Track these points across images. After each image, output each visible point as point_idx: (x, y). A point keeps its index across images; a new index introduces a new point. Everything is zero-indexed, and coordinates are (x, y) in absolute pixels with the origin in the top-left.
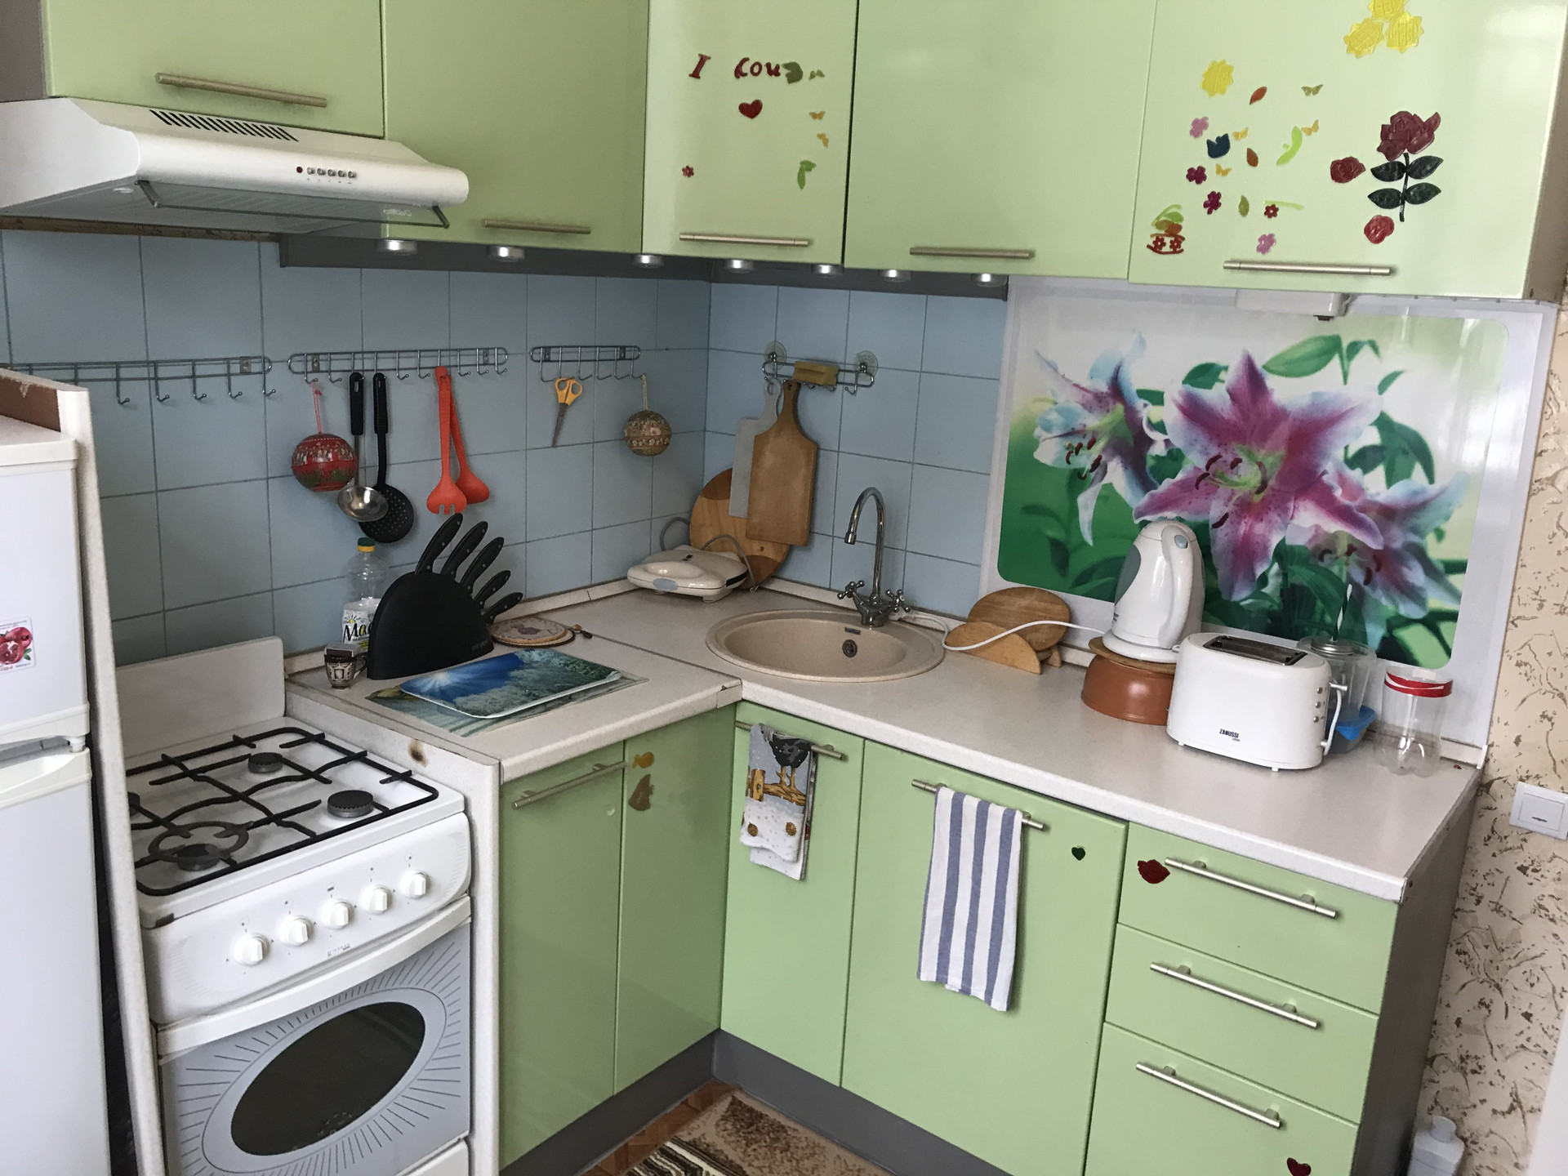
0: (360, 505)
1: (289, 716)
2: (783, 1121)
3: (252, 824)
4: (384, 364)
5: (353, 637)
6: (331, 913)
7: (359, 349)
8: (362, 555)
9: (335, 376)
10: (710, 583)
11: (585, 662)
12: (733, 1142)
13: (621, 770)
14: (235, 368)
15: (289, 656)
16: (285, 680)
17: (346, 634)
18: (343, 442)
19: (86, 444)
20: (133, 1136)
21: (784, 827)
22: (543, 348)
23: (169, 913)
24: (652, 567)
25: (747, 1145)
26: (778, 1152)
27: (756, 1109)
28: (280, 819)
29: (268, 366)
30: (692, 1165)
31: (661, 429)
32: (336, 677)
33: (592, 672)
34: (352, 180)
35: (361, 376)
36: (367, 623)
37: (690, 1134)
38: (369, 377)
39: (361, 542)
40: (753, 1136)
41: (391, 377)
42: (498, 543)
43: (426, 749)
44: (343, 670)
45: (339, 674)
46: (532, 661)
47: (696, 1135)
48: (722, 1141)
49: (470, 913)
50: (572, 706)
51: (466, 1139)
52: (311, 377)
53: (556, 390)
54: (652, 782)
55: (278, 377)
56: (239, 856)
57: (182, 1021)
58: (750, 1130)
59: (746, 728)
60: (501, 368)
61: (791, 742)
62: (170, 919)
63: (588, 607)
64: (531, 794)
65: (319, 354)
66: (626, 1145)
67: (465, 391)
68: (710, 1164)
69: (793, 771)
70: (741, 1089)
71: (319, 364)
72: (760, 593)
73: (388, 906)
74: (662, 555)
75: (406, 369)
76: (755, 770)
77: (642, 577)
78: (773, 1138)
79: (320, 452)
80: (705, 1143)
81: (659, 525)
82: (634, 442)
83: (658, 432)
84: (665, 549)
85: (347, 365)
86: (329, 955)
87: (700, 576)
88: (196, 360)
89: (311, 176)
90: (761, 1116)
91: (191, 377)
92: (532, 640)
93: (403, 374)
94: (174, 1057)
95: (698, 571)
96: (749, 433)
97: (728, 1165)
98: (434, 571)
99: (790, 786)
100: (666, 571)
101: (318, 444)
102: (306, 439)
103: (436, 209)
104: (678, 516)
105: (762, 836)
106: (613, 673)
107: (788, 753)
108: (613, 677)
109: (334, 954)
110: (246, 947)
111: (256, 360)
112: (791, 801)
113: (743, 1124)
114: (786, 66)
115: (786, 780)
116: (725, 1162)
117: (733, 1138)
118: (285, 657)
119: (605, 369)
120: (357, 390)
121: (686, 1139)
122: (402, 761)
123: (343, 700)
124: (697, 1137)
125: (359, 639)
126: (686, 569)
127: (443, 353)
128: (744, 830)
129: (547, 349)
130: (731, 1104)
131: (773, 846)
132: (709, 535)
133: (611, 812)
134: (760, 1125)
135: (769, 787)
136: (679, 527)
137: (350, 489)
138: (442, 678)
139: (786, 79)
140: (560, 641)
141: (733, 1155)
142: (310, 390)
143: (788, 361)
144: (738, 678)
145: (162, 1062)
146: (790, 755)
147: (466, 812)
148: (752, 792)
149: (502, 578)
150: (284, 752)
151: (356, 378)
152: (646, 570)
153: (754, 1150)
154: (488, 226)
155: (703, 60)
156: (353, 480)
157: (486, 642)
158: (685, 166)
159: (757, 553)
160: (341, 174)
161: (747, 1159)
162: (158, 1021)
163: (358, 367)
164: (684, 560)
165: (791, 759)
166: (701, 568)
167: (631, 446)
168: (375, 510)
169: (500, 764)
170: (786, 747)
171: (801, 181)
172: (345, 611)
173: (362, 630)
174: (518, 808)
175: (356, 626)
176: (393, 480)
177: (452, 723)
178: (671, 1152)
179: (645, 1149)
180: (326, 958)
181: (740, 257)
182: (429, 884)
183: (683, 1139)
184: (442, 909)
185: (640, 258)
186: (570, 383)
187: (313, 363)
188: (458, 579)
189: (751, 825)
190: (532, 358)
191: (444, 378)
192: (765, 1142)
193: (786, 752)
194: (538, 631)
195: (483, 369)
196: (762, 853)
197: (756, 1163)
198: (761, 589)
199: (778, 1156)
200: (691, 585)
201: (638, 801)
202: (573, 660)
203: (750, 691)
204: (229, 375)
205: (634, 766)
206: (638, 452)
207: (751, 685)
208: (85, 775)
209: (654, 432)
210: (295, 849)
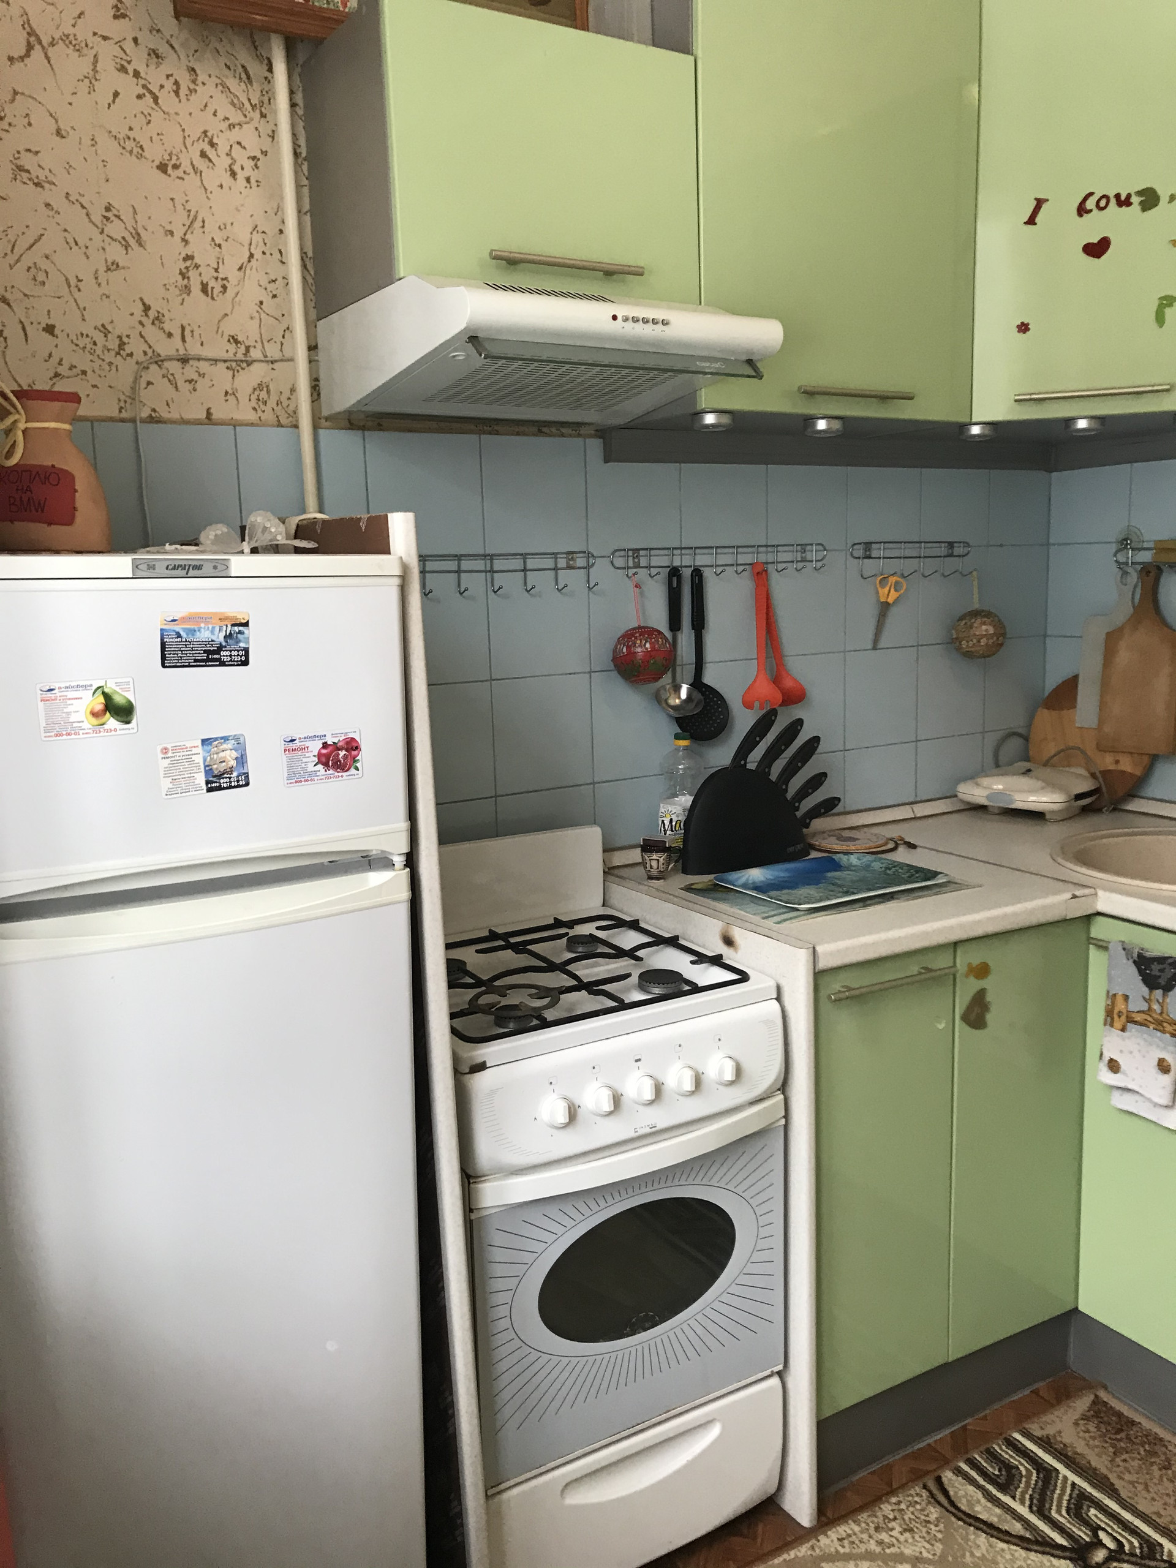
0: (677, 701)
1: (607, 906)
2: (1162, 1433)
3: (564, 989)
4: (701, 560)
5: (669, 832)
6: (637, 1087)
7: (677, 545)
8: (677, 749)
9: (654, 571)
10: (1054, 796)
11: (908, 865)
12: (1097, 1447)
13: (951, 977)
14: (562, 563)
15: (607, 850)
16: (604, 872)
17: (662, 829)
18: (660, 633)
19: (411, 565)
20: (443, 1287)
21: (1156, 1062)
22: (865, 543)
23: (481, 1060)
24: (985, 781)
25: (1114, 1453)
26: (1155, 1468)
27: (1125, 1413)
28: (592, 987)
29: (592, 561)
30: (1046, 1465)
31: (994, 626)
32: (651, 867)
33: (917, 875)
34: (665, 328)
35: (679, 571)
36: (682, 818)
37: (1042, 1429)
38: (687, 573)
39: (677, 737)
40: (1122, 1444)
41: (707, 573)
42: (814, 743)
43: (737, 934)
44: (658, 860)
45: (654, 864)
46: (851, 865)
47: (1050, 1431)
48: (1083, 1443)
49: (783, 1114)
50: (895, 904)
51: (780, 1374)
52: (631, 572)
53: (877, 588)
54: (989, 997)
55: (601, 571)
56: (550, 1015)
57: (492, 1177)
58: (1118, 1437)
59: (1103, 946)
60: (819, 564)
61: (1161, 960)
62: (481, 1067)
63: (913, 823)
64: (849, 989)
65: (639, 550)
66: (964, 1428)
67: (782, 587)
68: (1067, 1466)
69: (1164, 995)
70: (1105, 1388)
71: (639, 561)
72: (1117, 814)
73: (696, 1087)
74: (996, 771)
75: (723, 566)
76: (1115, 995)
77: (976, 792)
78: (1149, 1451)
79: (638, 642)
80: (1061, 1442)
81: (991, 740)
82: (964, 642)
83: (991, 630)
84: (998, 765)
85: (664, 561)
86: (636, 1132)
87: (1043, 788)
88: (527, 554)
89: (624, 324)
90: (1133, 1423)
91: (523, 571)
92: (852, 847)
93: (719, 570)
94: (485, 1213)
95: (1040, 784)
96: (1097, 633)
97: (1091, 1473)
98: (749, 766)
99: (1162, 1013)
100: (1001, 787)
101: (637, 635)
102: (627, 631)
103: (750, 362)
104: (1015, 730)
105: (1125, 1074)
106: (940, 876)
107: (1158, 974)
108: (940, 880)
109: (641, 1132)
110: (554, 1110)
111: (581, 555)
112: (1164, 1032)
113: (1109, 1428)
114: (1139, 193)
115: (1156, 1007)
116: (1089, 1469)
117: (1097, 1443)
118: (604, 851)
119: (929, 566)
120: (675, 585)
121: (1038, 1433)
122: (713, 946)
123: (657, 890)
124: (1051, 1433)
125: (675, 835)
126: (1024, 782)
127: (761, 549)
128: (1103, 1068)
129: (868, 545)
130: (1094, 1403)
131: (1141, 1086)
132: (1051, 749)
133: (941, 1026)
134: (1132, 1432)
135: (1133, 1015)
136: (1015, 744)
137: (666, 679)
138: (756, 874)
139: (1139, 208)
140: (883, 848)
141: (1099, 1462)
142: (630, 584)
143: (1146, 545)
144: (1091, 887)
145: (473, 1216)
146: (1160, 977)
147: (778, 999)
148: (1112, 1019)
149: (819, 780)
150: (601, 934)
151: (674, 573)
152: (977, 784)
153: (1125, 1461)
154: (805, 392)
155: (1040, 203)
156: (669, 674)
157: (802, 845)
158: (1019, 323)
159: (1112, 767)
160: (654, 322)
161: (1114, 1469)
162: (470, 1172)
163: (677, 563)
164: (1023, 774)
165: (1162, 982)
166: (1043, 781)
167: (959, 649)
168: (692, 706)
169: (814, 948)
170: (1155, 967)
171: (1160, 319)
172: (662, 805)
173: (678, 825)
174: (835, 1000)
175: (671, 820)
176: (708, 679)
177: (764, 912)
178: (1020, 1446)
179: (985, 1437)
180: (632, 1134)
181: (1086, 414)
182: (739, 1071)
183: (1035, 1433)
184: (753, 1103)
185: (969, 430)
186: (892, 580)
187: (634, 558)
188: (774, 777)
189: (1111, 1060)
190: (852, 554)
191: (760, 574)
192: (1139, 1454)
193: (1156, 972)
194: (857, 839)
195: (800, 565)
196: (1127, 1097)
197: (1127, 1477)
198: (1115, 809)
199: (1156, 1472)
200: (1032, 798)
201: (973, 1017)
202: (896, 864)
203: (1106, 902)
204: (556, 569)
205: (967, 976)
206: (968, 655)
207: (1107, 894)
208: (405, 894)
209: (986, 630)
210: (605, 1014)
